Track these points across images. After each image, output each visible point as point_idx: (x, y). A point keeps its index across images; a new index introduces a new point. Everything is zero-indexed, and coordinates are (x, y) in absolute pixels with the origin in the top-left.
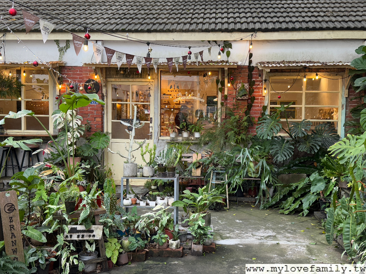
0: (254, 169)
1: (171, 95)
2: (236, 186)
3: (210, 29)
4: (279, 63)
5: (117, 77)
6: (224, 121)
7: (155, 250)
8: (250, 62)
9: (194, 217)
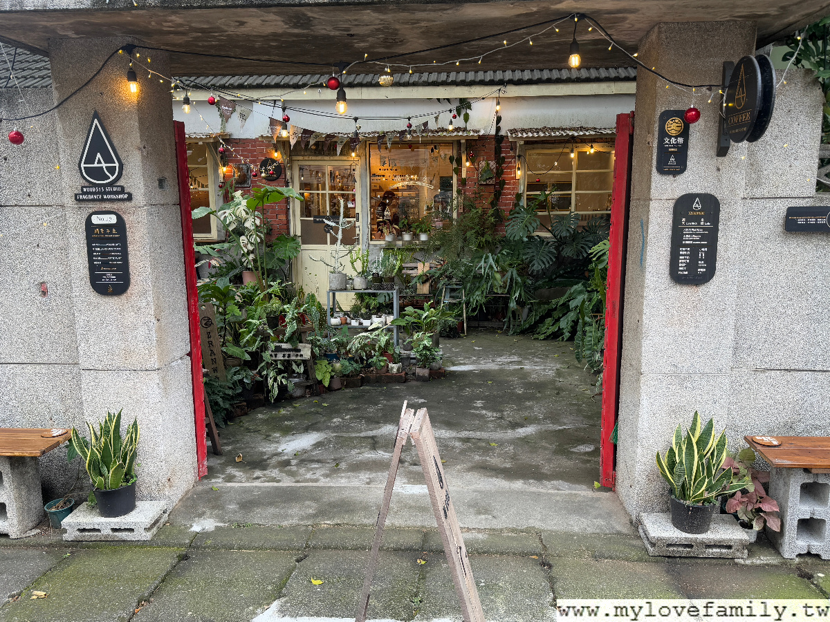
0: (500, 282)
1: (384, 176)
2: (477, 306)
3: (440, 81)
4: (537, 131)
5: (306, 154)
6: (462, 217)
7: (372, 376)
8: (498, 129)
9: (418, 336)
